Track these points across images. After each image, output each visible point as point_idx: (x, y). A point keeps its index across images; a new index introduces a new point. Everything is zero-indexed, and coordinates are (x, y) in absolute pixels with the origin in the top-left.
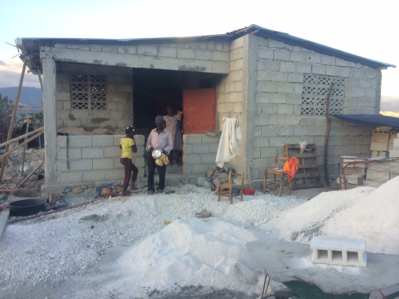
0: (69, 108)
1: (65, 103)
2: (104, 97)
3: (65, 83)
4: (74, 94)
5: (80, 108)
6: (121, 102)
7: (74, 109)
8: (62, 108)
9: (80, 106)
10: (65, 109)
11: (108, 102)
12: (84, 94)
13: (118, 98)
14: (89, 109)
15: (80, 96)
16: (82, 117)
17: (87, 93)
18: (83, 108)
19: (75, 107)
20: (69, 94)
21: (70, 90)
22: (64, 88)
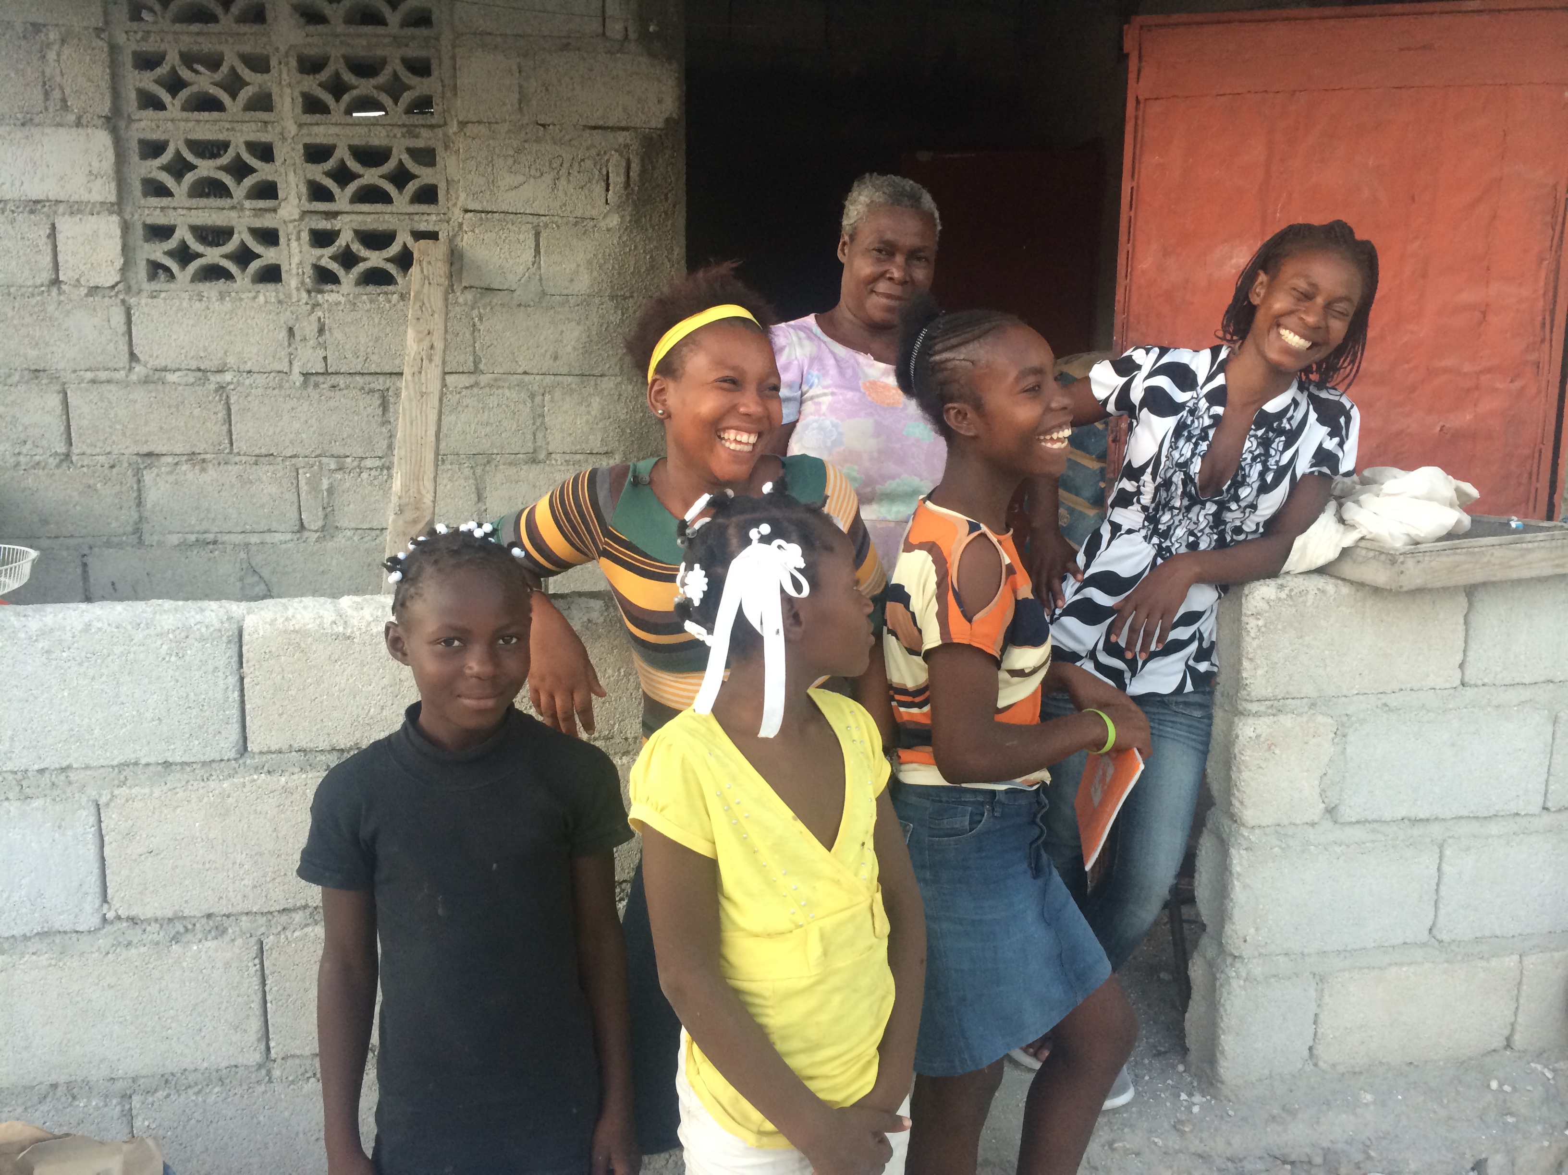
0: (109, 276)
1: (67, 226)
2: (425, 175)
3: (63, 41)
4: (153, 149)
5: (214, 273)
6: (579, 221)
7: (155, 286)
8: (46, 276)
9: (213, 255)
10: (78, 283)
11: (457, 214)
12: (238, 148)
13: (548, 179)
14: (294, 283)
15: (206, 168)
16: (231, 360)
17: (264, 138)
18: (243, 279)
19: (167, 270)
20: (102, 139)
21: (105, 108)
22: (56, 94)
